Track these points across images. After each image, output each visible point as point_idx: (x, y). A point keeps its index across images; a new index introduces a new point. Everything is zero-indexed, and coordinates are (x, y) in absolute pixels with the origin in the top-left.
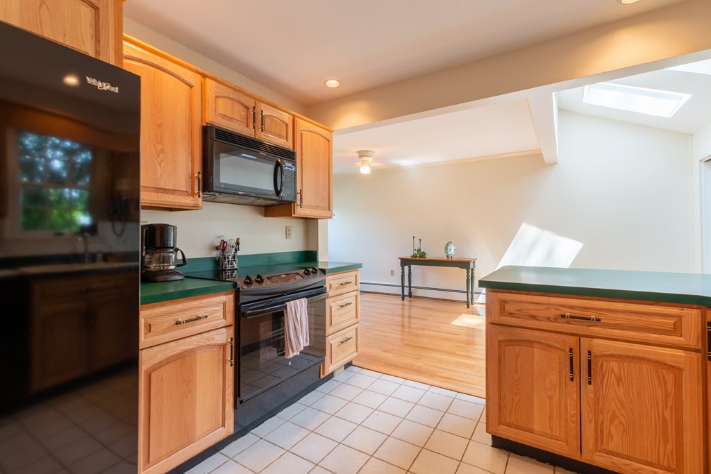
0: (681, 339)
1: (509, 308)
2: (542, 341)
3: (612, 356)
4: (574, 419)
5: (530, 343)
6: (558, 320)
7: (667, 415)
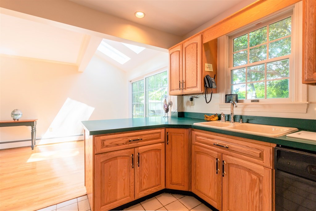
0: (161, 139)
1: (106, 143)
2: (121, 155)
5: (116, 158)
6: (127, 143)
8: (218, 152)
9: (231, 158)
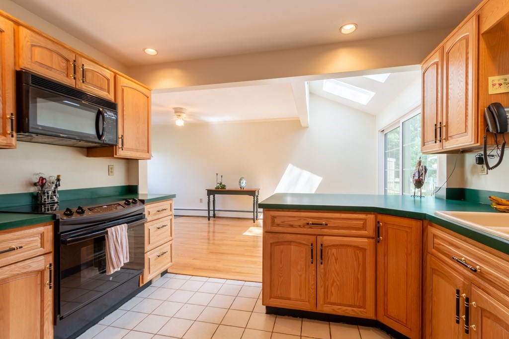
0: (366, 232)
1: (277, 221)
2: (297, 241)
3: (333, 246)
4: (313, 287)
5: (289, 243)
6: (306, 227)
7: (359, 277)
8: (465, 277)
9: (485, 296)
